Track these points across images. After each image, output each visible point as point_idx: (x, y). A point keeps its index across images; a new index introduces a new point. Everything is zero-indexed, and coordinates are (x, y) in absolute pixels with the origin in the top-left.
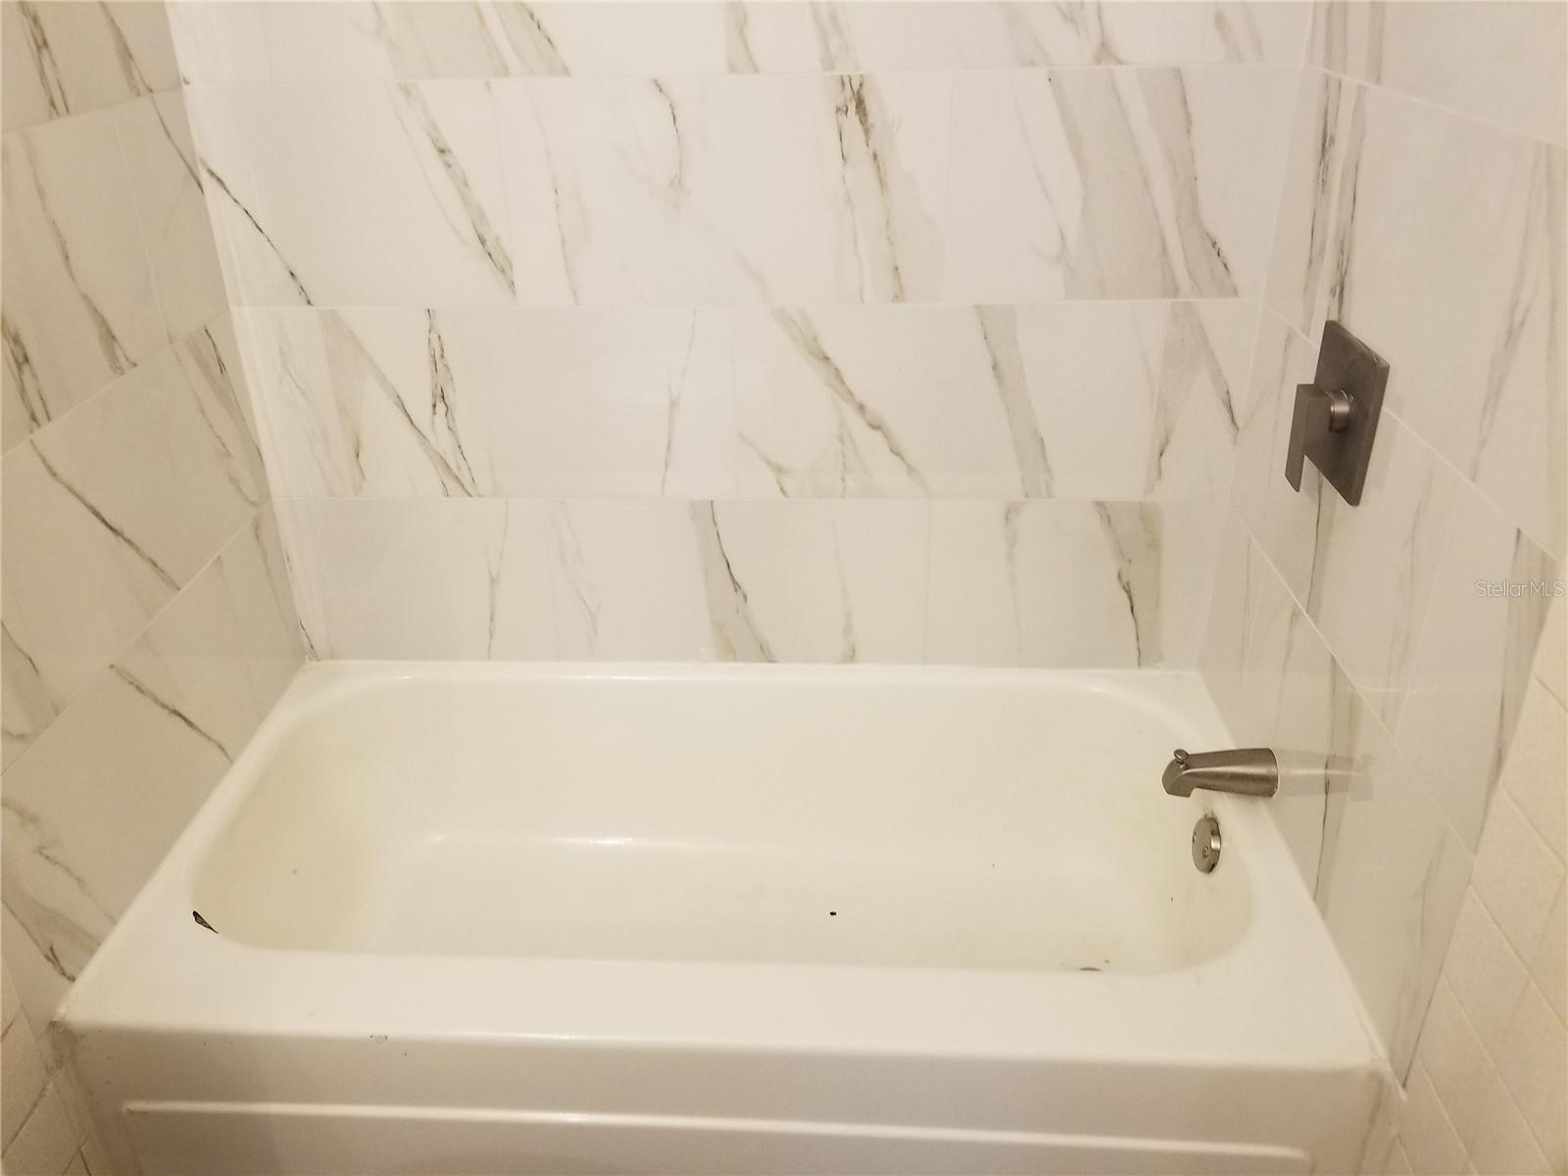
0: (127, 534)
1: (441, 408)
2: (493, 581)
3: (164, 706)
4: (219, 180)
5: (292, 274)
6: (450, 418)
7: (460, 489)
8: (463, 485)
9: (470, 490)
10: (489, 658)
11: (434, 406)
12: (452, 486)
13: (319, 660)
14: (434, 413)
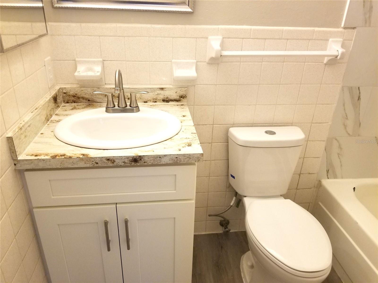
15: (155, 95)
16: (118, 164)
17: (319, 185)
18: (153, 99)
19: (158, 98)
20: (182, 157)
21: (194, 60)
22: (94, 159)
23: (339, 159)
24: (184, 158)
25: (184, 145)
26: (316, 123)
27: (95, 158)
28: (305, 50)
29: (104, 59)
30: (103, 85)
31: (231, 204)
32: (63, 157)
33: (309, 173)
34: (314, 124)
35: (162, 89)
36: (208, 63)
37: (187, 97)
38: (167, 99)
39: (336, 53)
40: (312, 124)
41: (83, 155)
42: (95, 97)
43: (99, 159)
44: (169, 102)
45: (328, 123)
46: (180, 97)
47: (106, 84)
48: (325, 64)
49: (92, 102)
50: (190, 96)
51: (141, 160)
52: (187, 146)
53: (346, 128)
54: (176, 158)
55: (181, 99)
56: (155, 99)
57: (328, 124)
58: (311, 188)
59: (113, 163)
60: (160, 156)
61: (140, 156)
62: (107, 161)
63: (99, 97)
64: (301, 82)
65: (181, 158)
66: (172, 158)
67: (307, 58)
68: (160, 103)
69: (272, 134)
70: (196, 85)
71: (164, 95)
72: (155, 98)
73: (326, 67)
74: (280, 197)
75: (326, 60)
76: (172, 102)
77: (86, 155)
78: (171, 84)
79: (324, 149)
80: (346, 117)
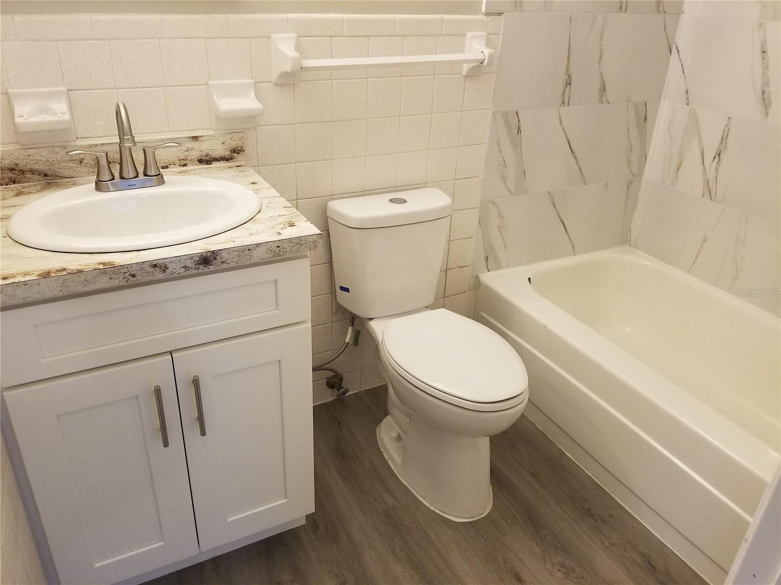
0: (576, 155)
1: (717, 159)
2: (705, 240)
3: (559, 217)
4: (678, 51)
5: (687, 92)
6: (718, 165)
7: (709, 196)
8: (711, 195)
9: (713, 198)
10: (688, 273)
11: (715, 158)
12: (707, 192)
13: (630, 247)
14: (713, 161)
15: (182, 151)
16: (174, 271)
17: (477, 284)
18: (180, 160)
19: (190, 158)
20: (288, 244)
21: (249, 79)
22: (127, 268)
23: (500, 236)
24: (291, 245)
25: (282, 226)
26: (461, 179)
27: (129, 266)
28: (432, 54)
29: (70, 88)
30: (72, 141)
31: (347, 340)
32: (64, 273)
33: (460, 267)
34: (458, 181)
35: (195, 138)
36: (276, 85)
37: (244, 151)
38: (207, 158)
39: (480, 57)
40: (456, 181)
41: (104, 264)
42: (58, 166)
43: (138, 267)
44: (211, 164)
45: (479, 176)
46: (231, 151)
47: (77, 138)
48: (464, 76)
49: (51, 178)
50: (249, 148)
51: (215, 258)
52: (289, 226)
53: (505, 182)
54: (278, 247)
55: (235, 154)
56: (183, 160)
57: (478, 178)
58: (466, 291)
59: (164, 271)
60: (250, 247)
61: (213, 252)
62: (153, 269)
63: (66, 166)
64: (432, 110)
65: (285, 246)
66: (271, 249)
67: (436, 66)
68: (195, 167)
69: (401, 203)
70: (258, 128)
71: (201, 151)
72: (182, 157)
73: (466, 81)
74: (424, 310)
75: (465, 69)
76: (218, 162)
77: (109, 263)
78: (210, 128)
79: (477, 222)
80: (503, 163)
